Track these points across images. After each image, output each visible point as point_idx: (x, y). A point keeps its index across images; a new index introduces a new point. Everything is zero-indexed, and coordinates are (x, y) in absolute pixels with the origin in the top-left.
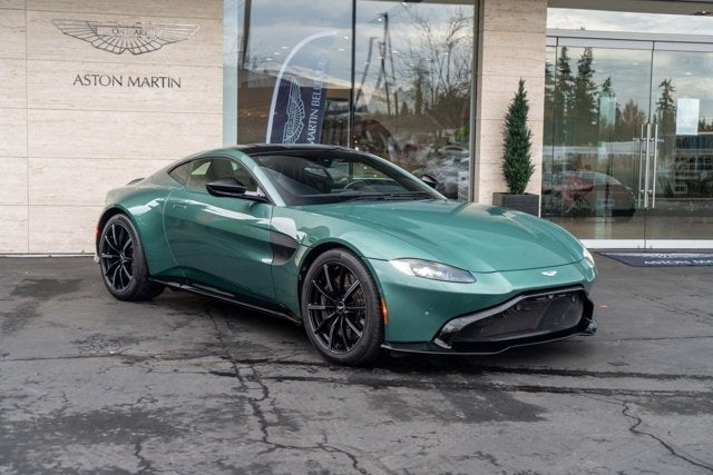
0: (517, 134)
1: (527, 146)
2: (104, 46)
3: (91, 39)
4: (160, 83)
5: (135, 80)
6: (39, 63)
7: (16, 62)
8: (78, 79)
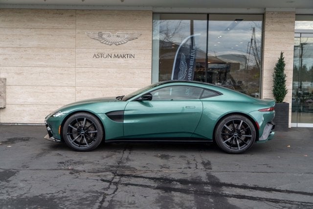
1: (284, 82)
2: (104, 42)
3: (100, 40)
4: (126, 56)
5: (116, 55)
6: (80, 49)
7: (72, 49)
8: (95, 55)
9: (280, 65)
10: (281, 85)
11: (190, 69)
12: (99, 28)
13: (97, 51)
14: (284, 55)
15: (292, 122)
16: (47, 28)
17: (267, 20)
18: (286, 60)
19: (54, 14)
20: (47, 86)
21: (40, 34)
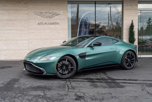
0: (131, 32)
1: (134, 35)
2: (43, 17)
3: (41, 15)
4: (55, 24)
5: (50, 23)
6: (31, 20)
7: (26, 21)
8: (39, 24)
9: (132, 27)
10: (132, 37)
11: (87, 30)
12: (40, 9)
13: (39, 21)
14: (133, 22)
15: (138, 54)
16: (13, 9)
17: (124, 4)
18: (134, 24)
19: (16, 2)
20: (14, 40)
21: (9, 13)
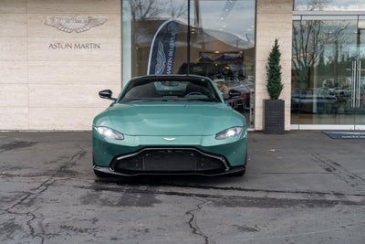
0: (274, 68)
1: (279, 75)
2: (62, 29)
3: (57, 26)
4: (89, 46)
5: (77, 45)
6: (33, 38)
7: (22, 38)
9: (275, 56)
10: (275, 79)
11: (170, 61)
13: (53, 40)
14: (279, 43)
15: (291, 123)
